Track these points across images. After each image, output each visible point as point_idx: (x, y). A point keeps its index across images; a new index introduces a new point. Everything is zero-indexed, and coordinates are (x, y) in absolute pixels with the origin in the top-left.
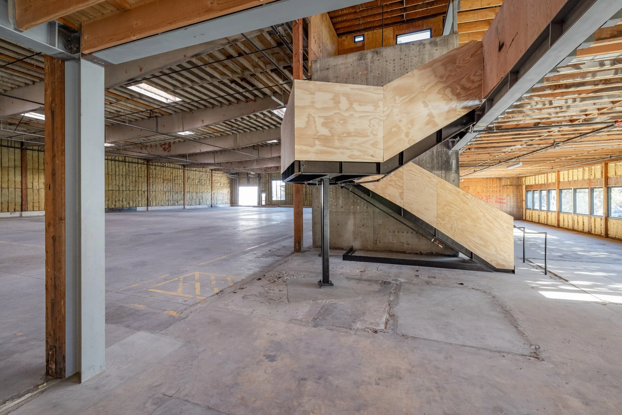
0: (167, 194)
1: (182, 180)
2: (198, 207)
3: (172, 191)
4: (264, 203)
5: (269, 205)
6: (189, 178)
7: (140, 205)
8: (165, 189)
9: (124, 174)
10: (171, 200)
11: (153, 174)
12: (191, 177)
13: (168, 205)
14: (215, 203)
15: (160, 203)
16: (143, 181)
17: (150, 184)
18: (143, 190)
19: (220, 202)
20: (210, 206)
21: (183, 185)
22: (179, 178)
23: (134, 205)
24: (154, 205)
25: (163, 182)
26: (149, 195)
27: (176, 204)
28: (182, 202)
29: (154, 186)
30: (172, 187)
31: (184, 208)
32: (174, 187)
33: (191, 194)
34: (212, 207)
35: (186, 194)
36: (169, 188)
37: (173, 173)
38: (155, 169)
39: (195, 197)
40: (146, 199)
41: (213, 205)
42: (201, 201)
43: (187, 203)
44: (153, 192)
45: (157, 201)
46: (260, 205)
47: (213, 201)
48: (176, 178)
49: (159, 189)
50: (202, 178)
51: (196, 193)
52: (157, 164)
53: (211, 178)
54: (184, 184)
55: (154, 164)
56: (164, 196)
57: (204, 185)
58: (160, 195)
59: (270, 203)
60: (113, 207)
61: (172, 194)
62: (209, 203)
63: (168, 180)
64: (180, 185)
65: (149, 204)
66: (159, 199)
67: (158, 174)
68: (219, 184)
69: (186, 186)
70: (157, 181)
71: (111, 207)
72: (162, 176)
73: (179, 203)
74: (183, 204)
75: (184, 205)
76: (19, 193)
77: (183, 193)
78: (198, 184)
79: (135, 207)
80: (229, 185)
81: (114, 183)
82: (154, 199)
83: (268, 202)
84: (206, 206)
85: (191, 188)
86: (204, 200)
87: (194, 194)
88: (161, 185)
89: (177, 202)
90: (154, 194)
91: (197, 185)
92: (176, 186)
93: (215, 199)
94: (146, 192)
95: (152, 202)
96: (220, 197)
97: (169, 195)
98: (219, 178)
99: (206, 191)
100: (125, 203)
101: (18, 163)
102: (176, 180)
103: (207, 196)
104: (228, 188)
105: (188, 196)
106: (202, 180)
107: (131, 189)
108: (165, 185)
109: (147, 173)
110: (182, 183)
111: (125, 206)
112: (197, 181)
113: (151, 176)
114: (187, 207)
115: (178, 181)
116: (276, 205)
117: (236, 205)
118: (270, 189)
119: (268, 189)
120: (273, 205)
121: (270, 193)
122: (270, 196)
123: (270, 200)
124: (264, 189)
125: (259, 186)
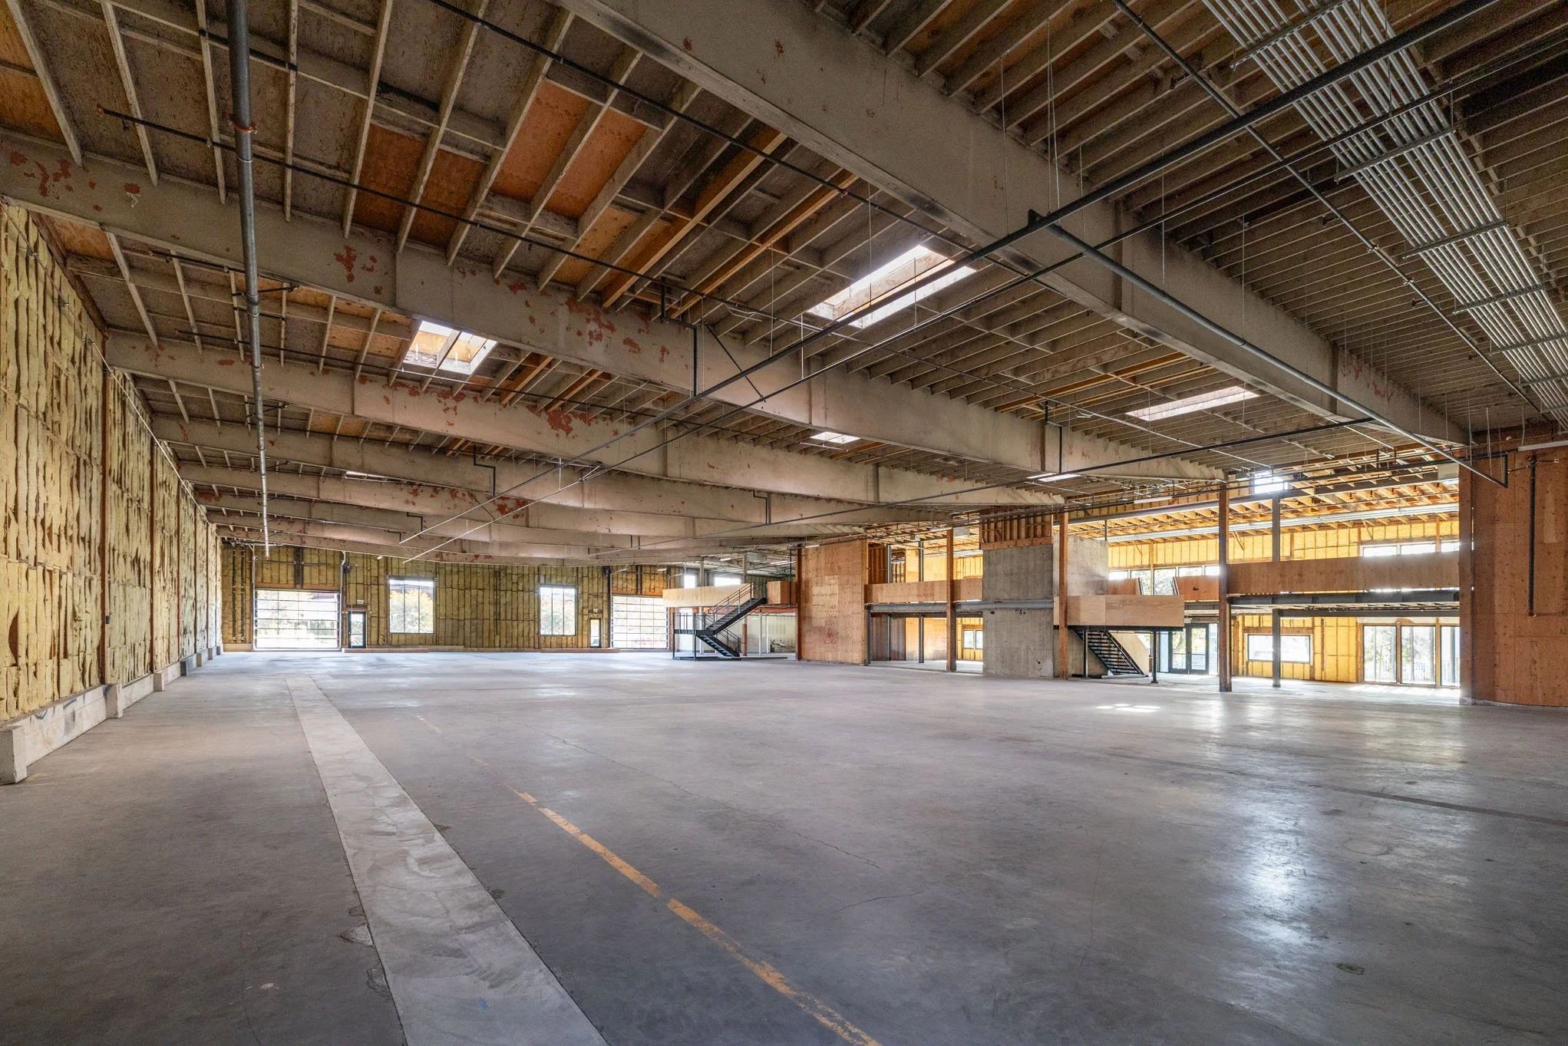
5: (377, 644)
46: (343, 644)
59: (383, 640)
83: (372, 637)
116: (406, 645)
117: (246, 646)
118: (382, 598)
119: (375, 600)
120: (396, 646)
121: (382, 614)
122: (382, 621)
123: (382, 633)
124: (360, 602)
125: (344, 594)
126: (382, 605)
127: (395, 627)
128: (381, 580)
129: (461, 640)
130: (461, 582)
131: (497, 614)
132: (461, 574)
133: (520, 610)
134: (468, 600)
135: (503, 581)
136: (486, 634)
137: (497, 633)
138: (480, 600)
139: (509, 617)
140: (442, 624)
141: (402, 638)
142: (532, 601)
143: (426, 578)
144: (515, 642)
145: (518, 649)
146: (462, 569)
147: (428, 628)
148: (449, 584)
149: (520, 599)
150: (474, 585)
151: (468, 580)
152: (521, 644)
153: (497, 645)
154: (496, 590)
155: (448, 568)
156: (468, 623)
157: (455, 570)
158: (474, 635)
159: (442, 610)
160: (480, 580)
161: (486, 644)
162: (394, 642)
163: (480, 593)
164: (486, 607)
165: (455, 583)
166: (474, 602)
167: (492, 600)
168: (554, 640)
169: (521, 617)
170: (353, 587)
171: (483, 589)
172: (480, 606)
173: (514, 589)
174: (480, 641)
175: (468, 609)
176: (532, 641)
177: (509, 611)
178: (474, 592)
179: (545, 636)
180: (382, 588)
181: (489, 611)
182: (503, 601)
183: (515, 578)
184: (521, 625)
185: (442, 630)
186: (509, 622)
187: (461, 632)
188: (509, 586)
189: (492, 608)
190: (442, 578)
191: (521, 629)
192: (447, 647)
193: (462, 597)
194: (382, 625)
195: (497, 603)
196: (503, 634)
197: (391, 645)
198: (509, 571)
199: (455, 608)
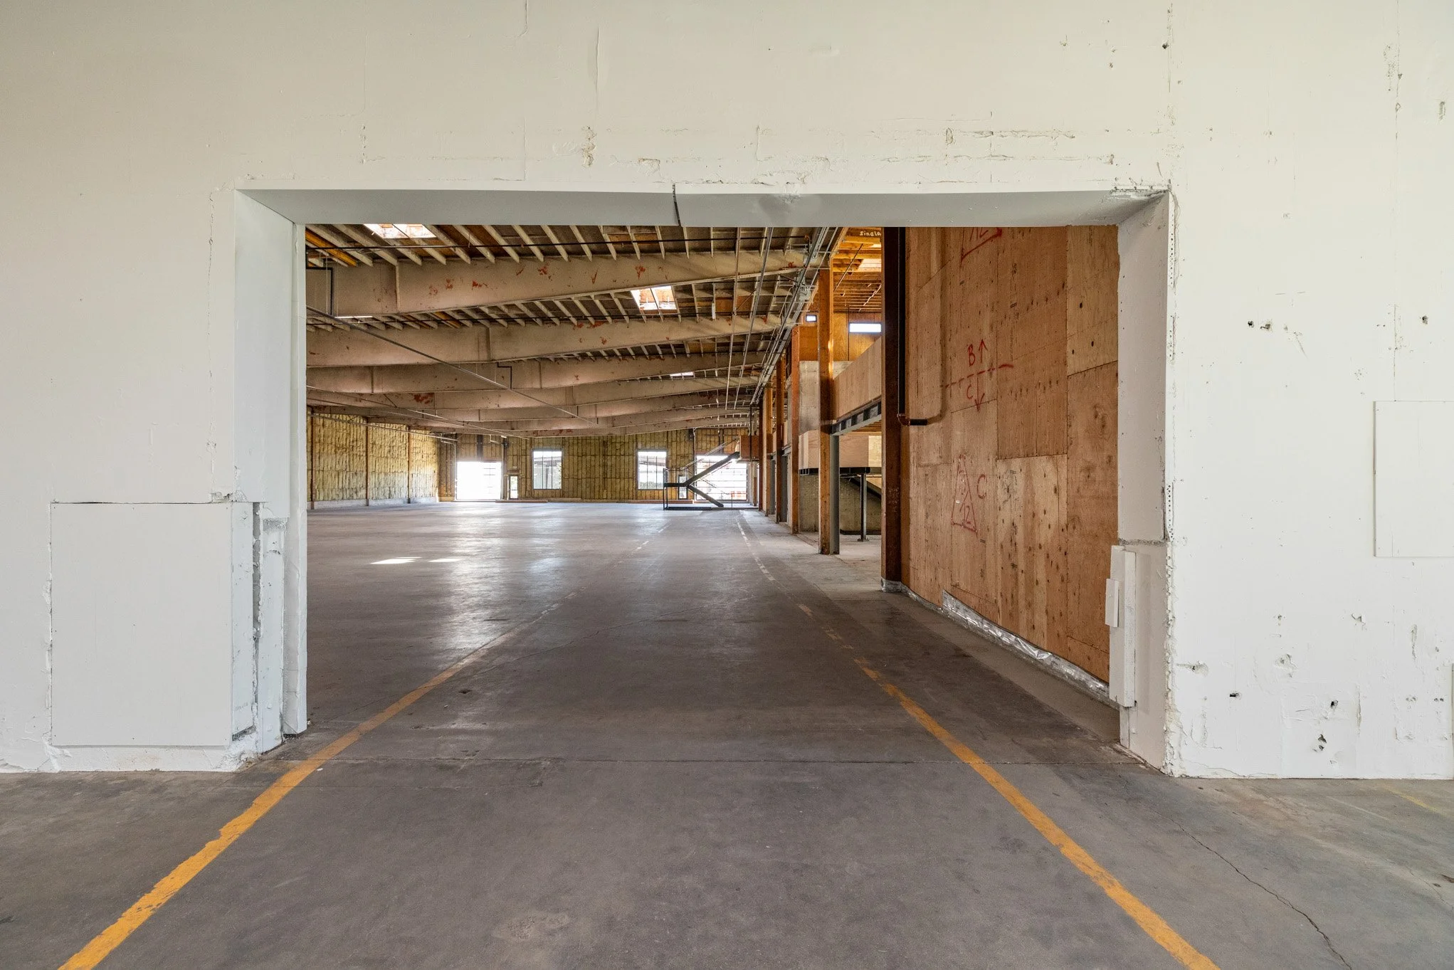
0: (341, 477)
1: (365, 449)
2: (389, 502)
3: (348, 470)
4: (514, 494)
5: (526, 497)
6: (374, 444)
8: (337, 466)
10: (347, 487)
11: (320, 436)
12: (377, 443)
13: (343, 499)
14: (414, 494)
15: (330, 496)
17: (316, 456)
19: (422, 493)
20: (406, 501)
21: (365, 460)
22: (359, 444)
24: (321, 498)
25: (336, 452)
26: (314, 479)
27: (355, 496)
28: (363, 493)
29: (322, 460)
30: (349, 461)
31: (368, 505)
32: (351, 463)
33: (377, 477)
34: (409, 502)
35: (370, 476)
36: (344, 463)
37: (350, 434)
38: (323, 425)
39: (383, 483)
41: (411, 500)
42: (393, 490)
43: (371, 494)
44: (321, 472)
45: (326, 490)
46: (505, 498)
47: (411, 490)
48: (355, 443)
49: (329, 467)
50: (394, 444)
51: (386, 474)
52: (326, 415)
53: (407, 444)
54: (367, 455)
55: (322, 415)
56: (337, 479)
57: (398, 458)
58: (330, 479)
59: (530, 495)
61: (348, 476)
62: (404, 495)
63: (342, 449)
64: (362, 458)
65: (314, 498)
67: (328, 437)
68: (419, 457)
69: (370, 460)
70: (326, 450)
72: (333, 440)
73: (359, 494)
74: (364, 496)
75: (367, 498)
77: (365, 473)
78: (389, 455)
80: (435, 457)
82: (321, 486)
83: (523, 492)
84: (399, 502)
85: (377, 464)
86: (397, 490)
87: (382, 476)
88: (332, 459)
89: (356, 492)
90: (321, 476)
91: (387, 457)
92: (355, 460)
93: (414, 486)
95: (318, 492)
96: (421, 484)
97: (344, 478)
98: (420, 444)
99: (400, 471)
102: (355, 448)
103: (401, 480)
104: (434, 465)
105: (372, 480)
106: (395, 449)
108: (338, 458)
109: (312, 435)
110: (364, 455)
112: (387, 449)
113: (317, 440)
114: (372, 503)
115: (358, 450)
116: (543, 498)
117: (451, 498)
118: (528, 467)
119: (524, 467)
120: (537, 498)
121: (528, 476)
122: (528, 480)
123: (528, 489)
124: (515, 467)
125: (505, 462)
126: (528, 470)
127: (538, 484)
128: (528, 452)
129: (579, 494)
130: (580, 451)
131: (605, 473)
132: (580, 445)
133: (622, 470)
134: (584, 464)
135: (610, 448)
136: (597, 489)
137: (605, 488)
138: (593, 463)
139: (613, 476)
140: (566, 482)
141: (541, 493)
142: (631, 462)
143: (556, 450)
144: (618, 495)
145: (620, 500)
146: (580, 441)
147: (557, 484)
148: (571, 451)
149: (622, 461)
150: (588, 453)
151: (584, 449)
152: (622, 496)
153: (605, 497)
154: (604, 455)
155: (571, 441)
156: (584, 481)
157: (576, 442)
158: (588, 489)
159: (566, 471)
160: (593, 450)
161: (597, 497)
162: (536, 495)
163: (593, 458)
164: (597, 468)
165: (575, 453)
166: (588, 465)
167: (601, 462)
168: (648, 493)
169: (622, 475)
170: (511, 457)
171: (595, 456)
172: (593, 468)
173: (618, 454)
174: (592, 495)
175: (584, 471)
176: (631, 493)
177: (614, 471)
178: (588, 457)
179: (641, 490)
180: (528, 457)
181: (599, 471)
182: (609, 463)
183: (618, 445)
184: (622, 483)
185: (566, 485)
186: (613, 480)
187: (580, 487)
188: (614, 452)
189: (601, 469)
190: (567, 449)
191: (622, 485)
192: (570, 499)
193: (580, 462)
194: (529, 483)
195: (605, 465)
196: (609, 489)
197: (534, 498)
198: (614, 441)
199: (575, 471)
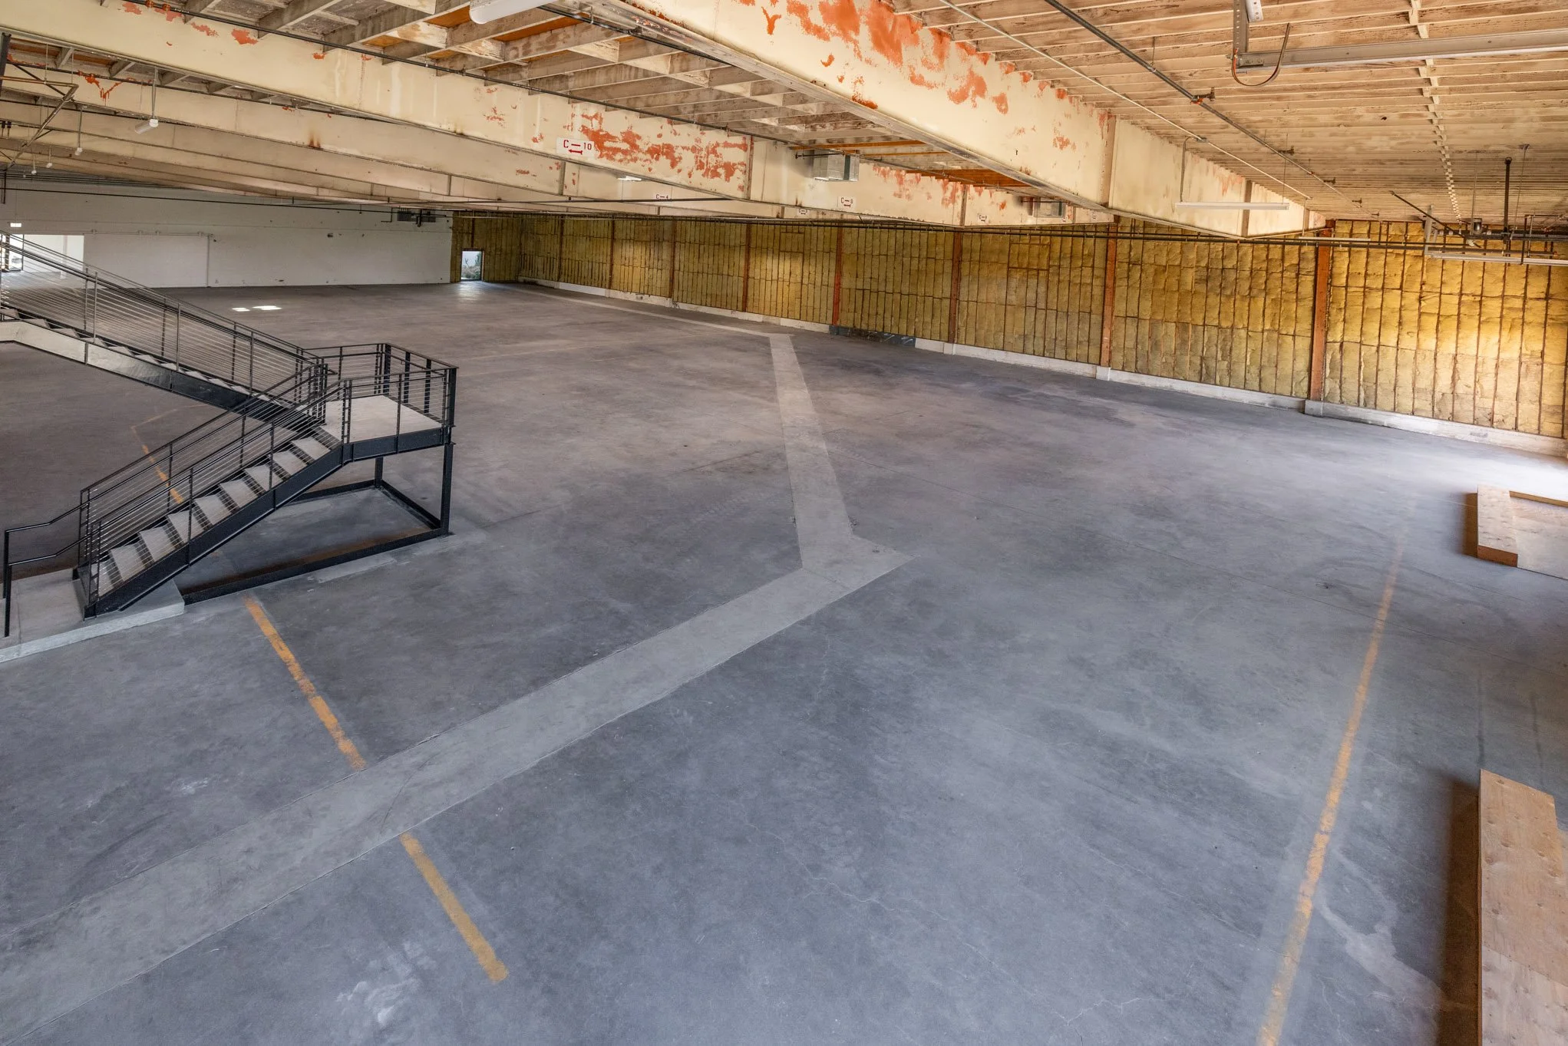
3: (1042, 305)
7: (927, 333)
9: (891, 253)
16: (939, 269)
18: (938, 294)
23: (912, 333)
25: (1009, 276)
29: (975, 287)
40: (945, 321)
44: (971, 304)
48: (1065, 263)
60: (864, 327)
63: (1028, 269)
66: (989, 325)
71: (858, 327)
76: (741, 285)
79: (911, 337)
81: (868, 275)
82: (971, 323)
90: (972, 310)
94: (947, 302)
95: (963, 330)
100: (888, 323)
101: (744, 240)
107: (905, 290)
111: (888, 329)
